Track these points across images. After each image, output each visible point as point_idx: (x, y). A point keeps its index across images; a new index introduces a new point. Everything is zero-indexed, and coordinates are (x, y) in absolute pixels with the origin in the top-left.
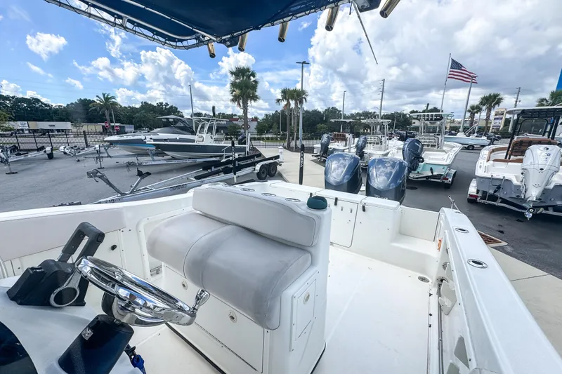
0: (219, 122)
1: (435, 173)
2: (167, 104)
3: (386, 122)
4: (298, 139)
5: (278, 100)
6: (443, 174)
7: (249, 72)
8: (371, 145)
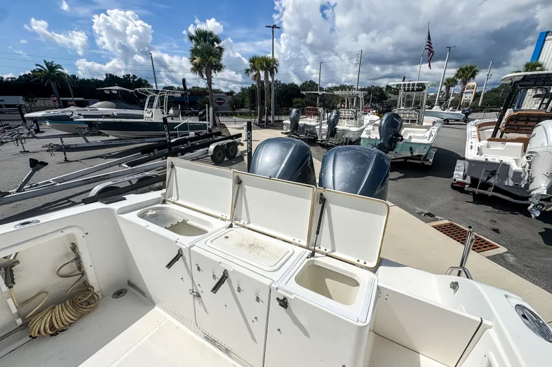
0: (171, 95)
1: (415, 154)
2: (134, 77)
4: (269, 114)
5: (247, 71)
6: (424, 154)
7: (212, 36)
8: (346, 120)
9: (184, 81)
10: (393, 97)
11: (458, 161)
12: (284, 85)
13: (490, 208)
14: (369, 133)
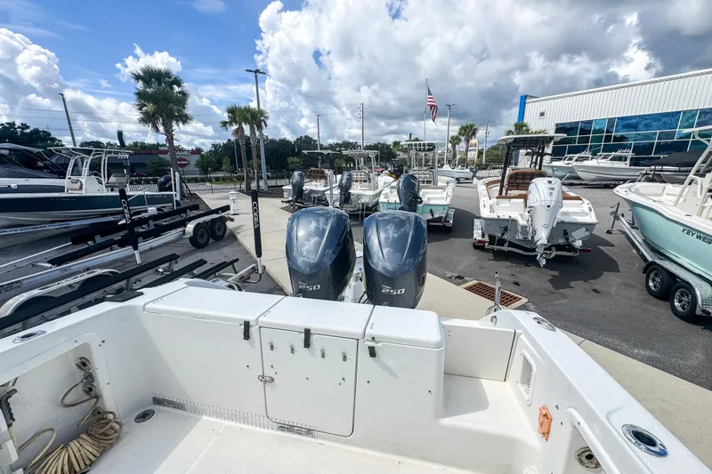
1: (436, 216)
2: (24, 126)
3: (372, 154)
4: (260, 178)
5: (224, 124)
6: (444, 215)
7: (170, 77)
8: (358, 183)
9: (120, 134)
10: (402, 155)
11: (475, 220)
12: (273, 141)
13: (508, 263)
14: (386, 196)
